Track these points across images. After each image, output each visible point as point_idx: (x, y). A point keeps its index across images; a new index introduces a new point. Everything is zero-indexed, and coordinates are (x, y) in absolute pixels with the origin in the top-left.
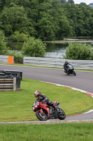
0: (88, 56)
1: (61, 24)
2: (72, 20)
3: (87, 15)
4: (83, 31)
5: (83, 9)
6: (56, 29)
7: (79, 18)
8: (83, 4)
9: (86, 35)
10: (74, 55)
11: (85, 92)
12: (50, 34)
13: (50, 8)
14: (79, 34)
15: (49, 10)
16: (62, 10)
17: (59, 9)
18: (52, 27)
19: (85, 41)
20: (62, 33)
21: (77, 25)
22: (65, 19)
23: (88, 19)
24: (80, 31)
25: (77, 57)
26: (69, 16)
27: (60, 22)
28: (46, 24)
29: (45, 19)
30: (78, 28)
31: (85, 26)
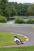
0: (23, 22)
1: (13, 11)
2: (17, 10)
3: (22, 7)
4: (21, 13)
5: (21, 5)
6: (11, 13)
7: (19, 9)
8: (21, 4)
9: (22, 15)
10: (18, 22)
11: (22, 35)
12: (9, 14)
13: (9, 5)
14: (19, 15)
15: (8, 6)
16: (13, 6)
17: (12, 6)
18: (9, 12)
19: (22, 17)
20: (13, 14)
21: (19, 11)
22: (14, 9)
23: (22, 9)
24: (19, 13)
25: (18, 23)
26: (16, 8)
27: (12, 10)
28: (7, 11)
29: (7, 9)
30: (19, 12)
31: (21, 12)
